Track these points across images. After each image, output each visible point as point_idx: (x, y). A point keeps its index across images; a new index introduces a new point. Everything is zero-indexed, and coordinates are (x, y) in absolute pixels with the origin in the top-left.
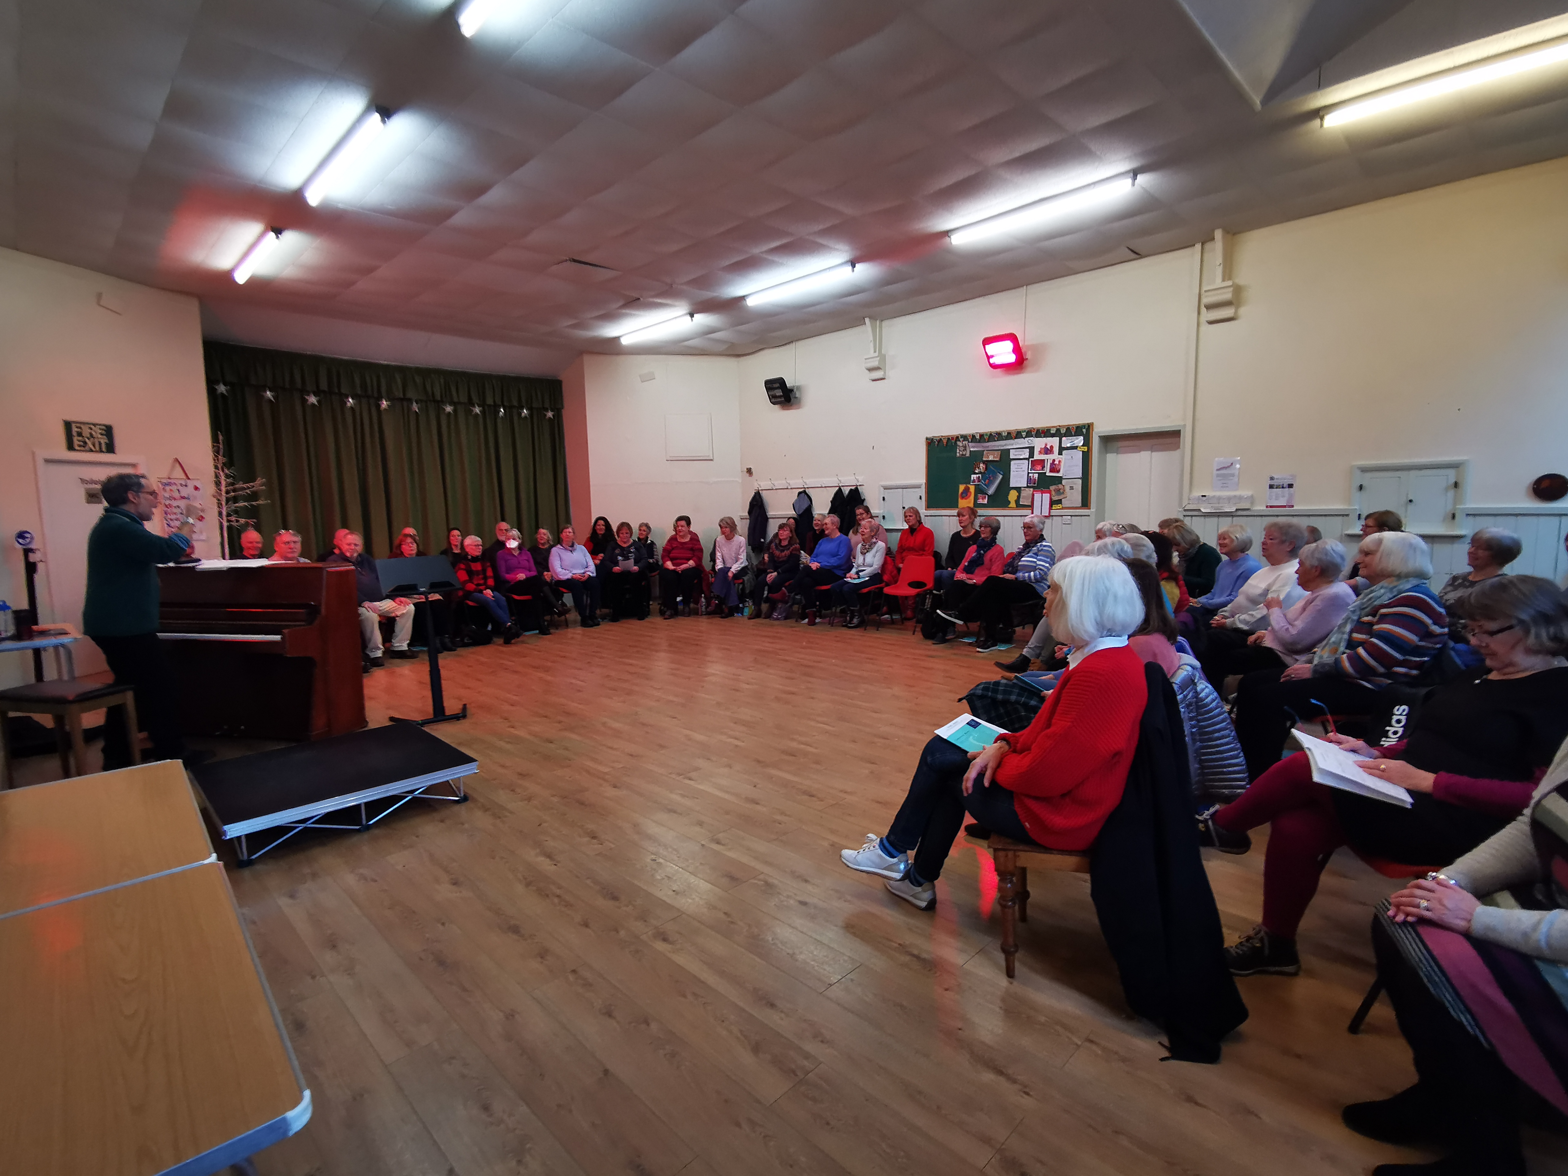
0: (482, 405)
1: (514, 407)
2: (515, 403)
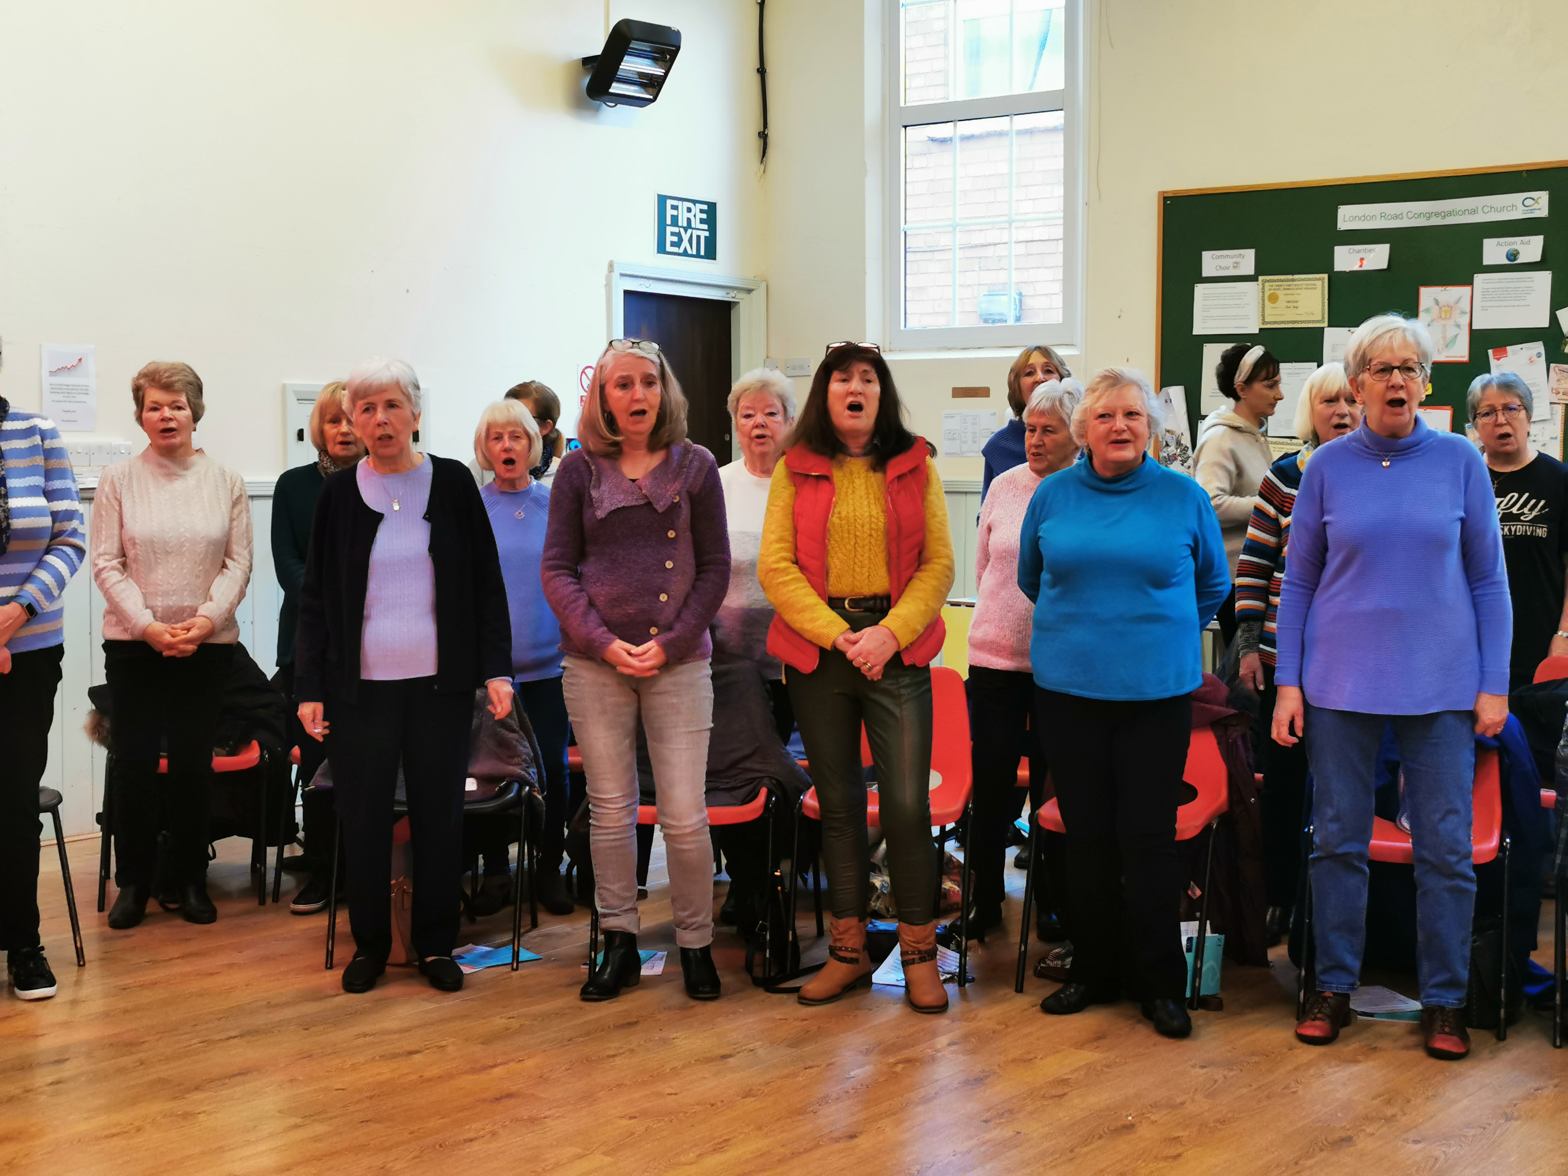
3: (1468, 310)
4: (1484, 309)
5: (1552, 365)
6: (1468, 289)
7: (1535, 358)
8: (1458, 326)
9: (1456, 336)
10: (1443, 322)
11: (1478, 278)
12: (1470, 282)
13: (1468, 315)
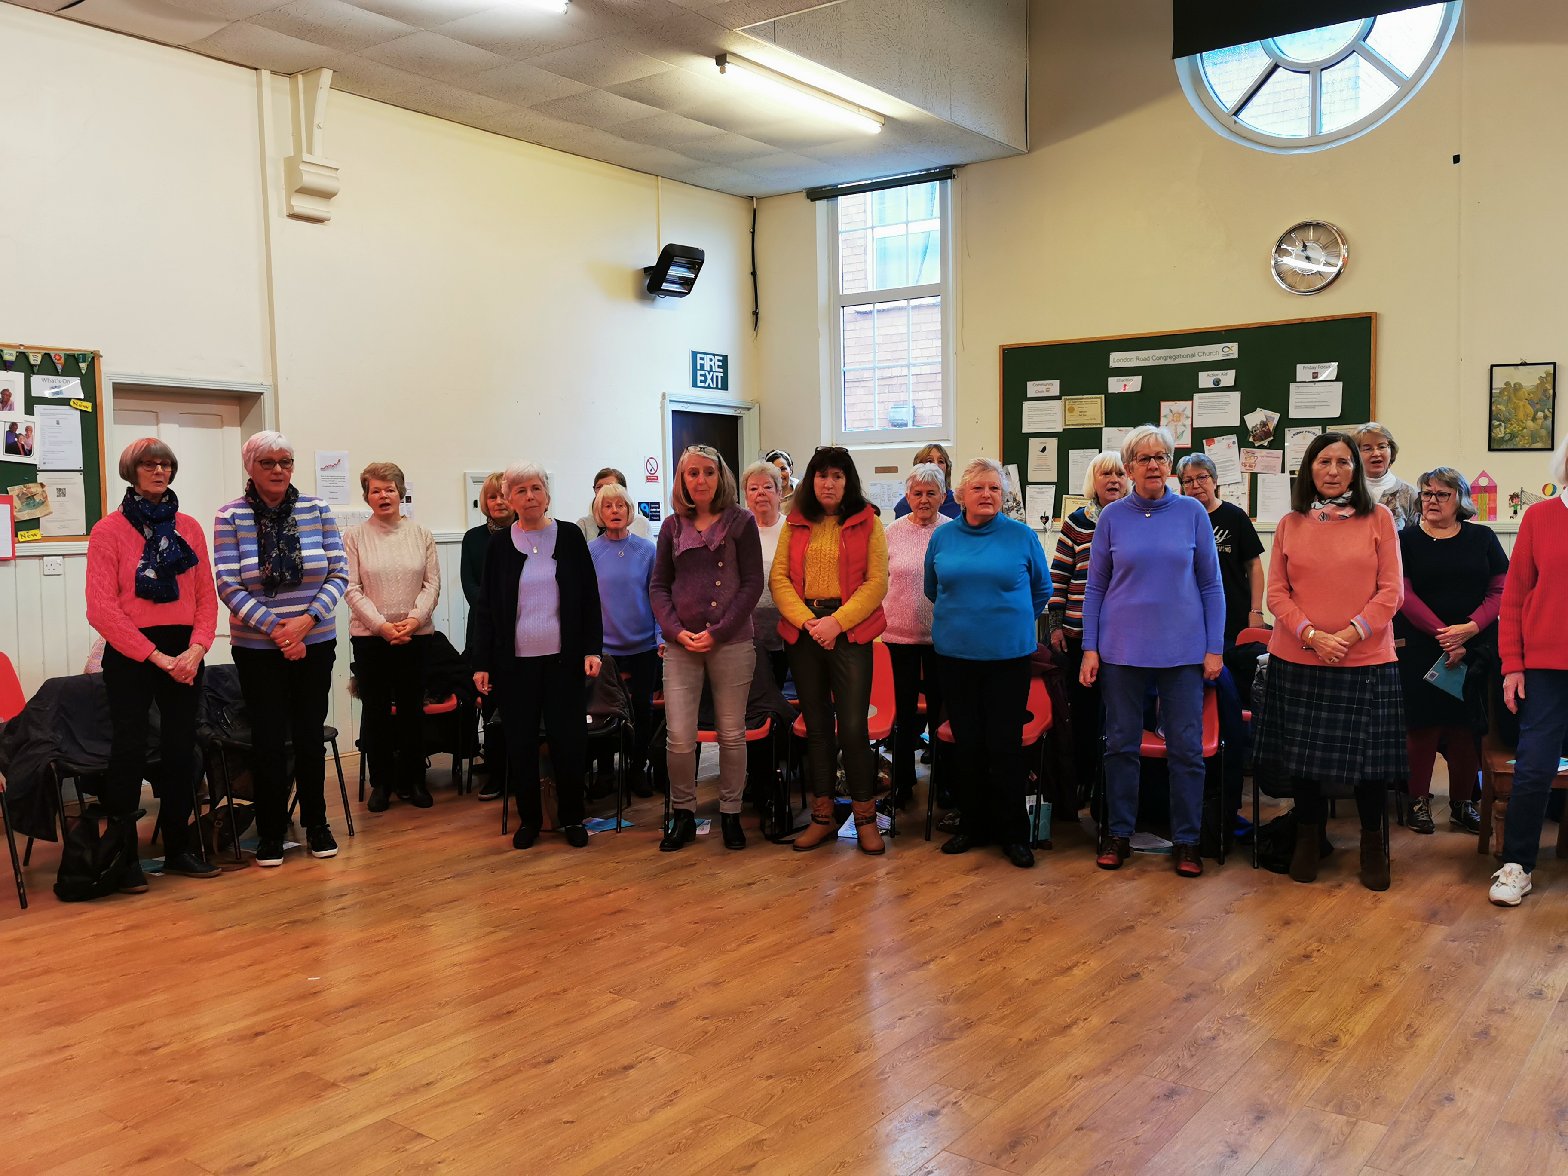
3: (1190, 416)
4: (1200, 415)
5: (1242, 449)
6: (1190, 403)
7: (1231, 445)
8: (1185, 426)
9: (1183, 432)
10: (1175, 423)
11: (1196, 396)
12: (1191, 399)
13: (1190, 419)
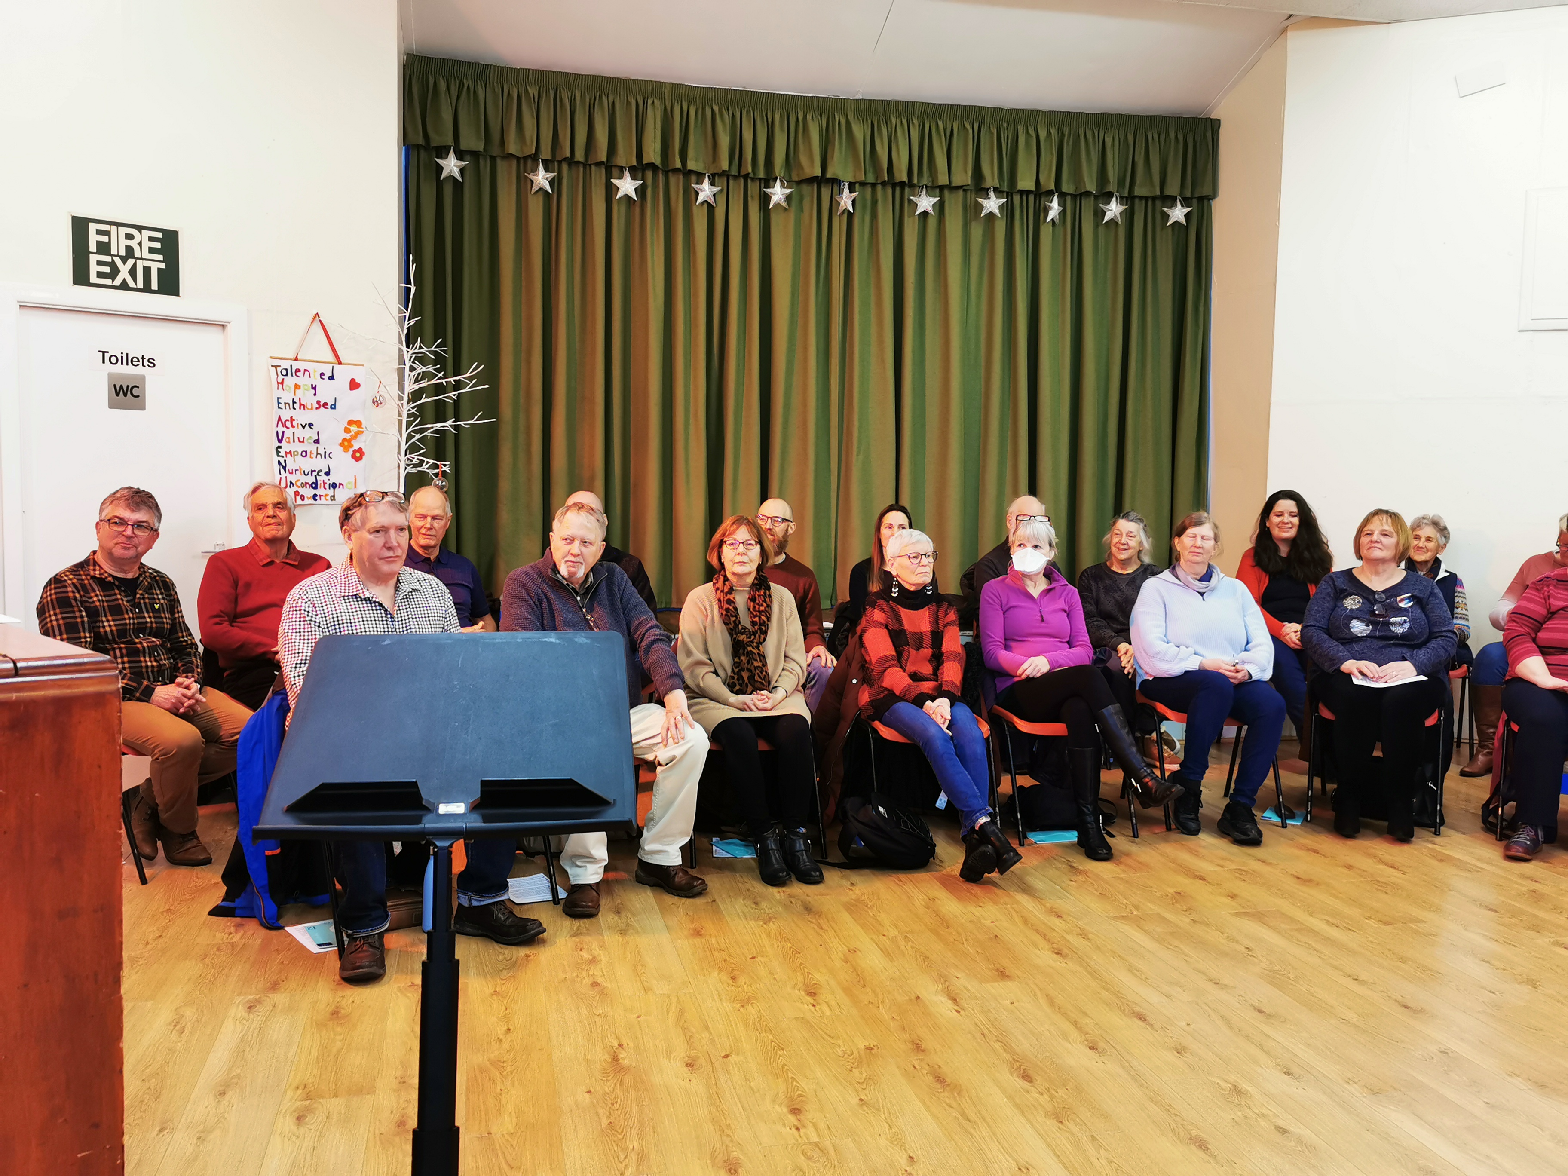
0: (1008, 191)
1: (1088, 194)
2: (1091, 186)
